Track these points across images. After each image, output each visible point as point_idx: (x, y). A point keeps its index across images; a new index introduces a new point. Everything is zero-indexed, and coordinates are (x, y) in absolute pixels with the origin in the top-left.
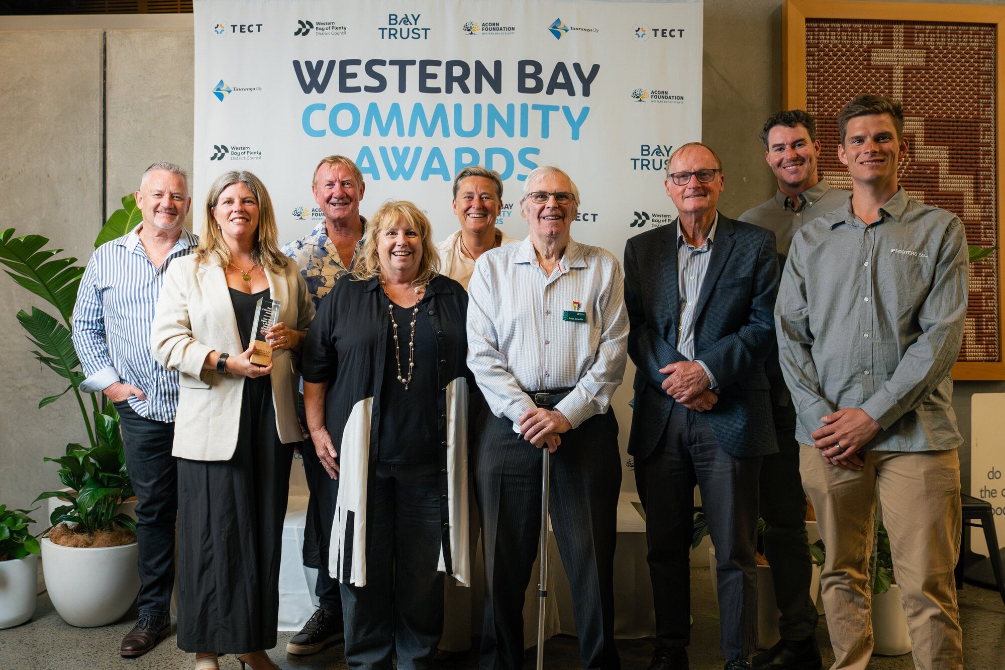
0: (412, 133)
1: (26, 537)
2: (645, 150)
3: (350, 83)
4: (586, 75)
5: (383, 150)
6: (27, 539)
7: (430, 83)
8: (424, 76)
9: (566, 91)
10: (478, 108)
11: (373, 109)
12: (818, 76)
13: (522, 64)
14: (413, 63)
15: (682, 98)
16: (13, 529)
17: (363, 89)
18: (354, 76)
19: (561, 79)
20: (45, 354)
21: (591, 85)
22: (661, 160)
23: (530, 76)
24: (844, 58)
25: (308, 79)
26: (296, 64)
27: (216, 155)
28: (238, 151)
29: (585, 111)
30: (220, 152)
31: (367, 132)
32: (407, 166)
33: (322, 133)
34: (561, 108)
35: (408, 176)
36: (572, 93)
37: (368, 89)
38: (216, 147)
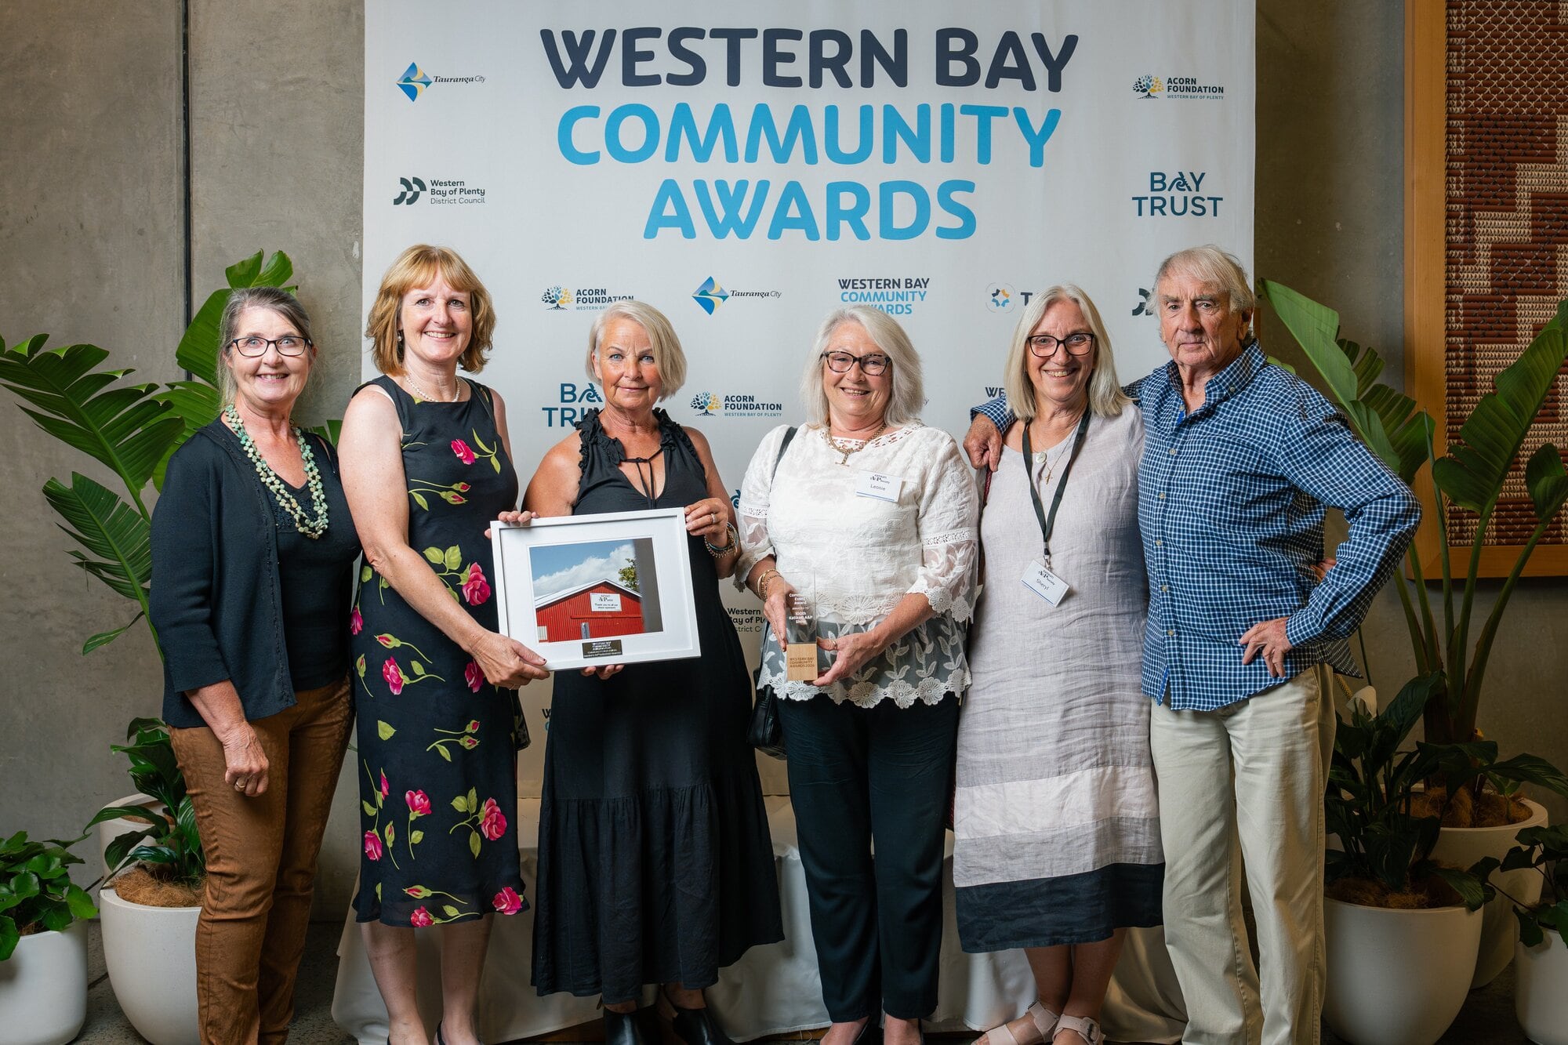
0: (751, 157)
1: (67, 889)
2: (1157, 182)
3: (642, 69)
4: (1055, 54)
5: (700, 186)
6: (69, 892)
7: (783, 70)
8: (772, 57)
9: (1019, 81)
10: (866, 113)
11: (683, 114)
12: (1466, 44)
13: (943, 36)
14: (751, 33)
15: (1221, 90)
16: (45, 877)
17: (664, 79)
18: (649, 56)
19: (1010, 61)
20: (94, 558)
21: (1063, 72)
22: (1186, 198)
23: (957, 56)
24: (1511, 12)
25: (567, 64)
26: (547, 36)
27: (403, 195)
28: (442, 188)
29: (1053, 117)
30: (411, 190)
31: (672, 155)
32: (743, 213)
33: (593, 158)
34: (1011, 113)
35: (744, 231)
36: (1030, 85)
37: (673, 79)
38: (404, 181)
